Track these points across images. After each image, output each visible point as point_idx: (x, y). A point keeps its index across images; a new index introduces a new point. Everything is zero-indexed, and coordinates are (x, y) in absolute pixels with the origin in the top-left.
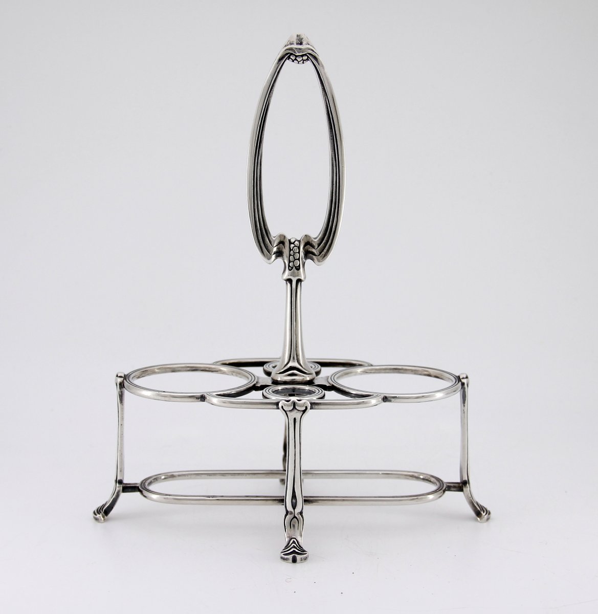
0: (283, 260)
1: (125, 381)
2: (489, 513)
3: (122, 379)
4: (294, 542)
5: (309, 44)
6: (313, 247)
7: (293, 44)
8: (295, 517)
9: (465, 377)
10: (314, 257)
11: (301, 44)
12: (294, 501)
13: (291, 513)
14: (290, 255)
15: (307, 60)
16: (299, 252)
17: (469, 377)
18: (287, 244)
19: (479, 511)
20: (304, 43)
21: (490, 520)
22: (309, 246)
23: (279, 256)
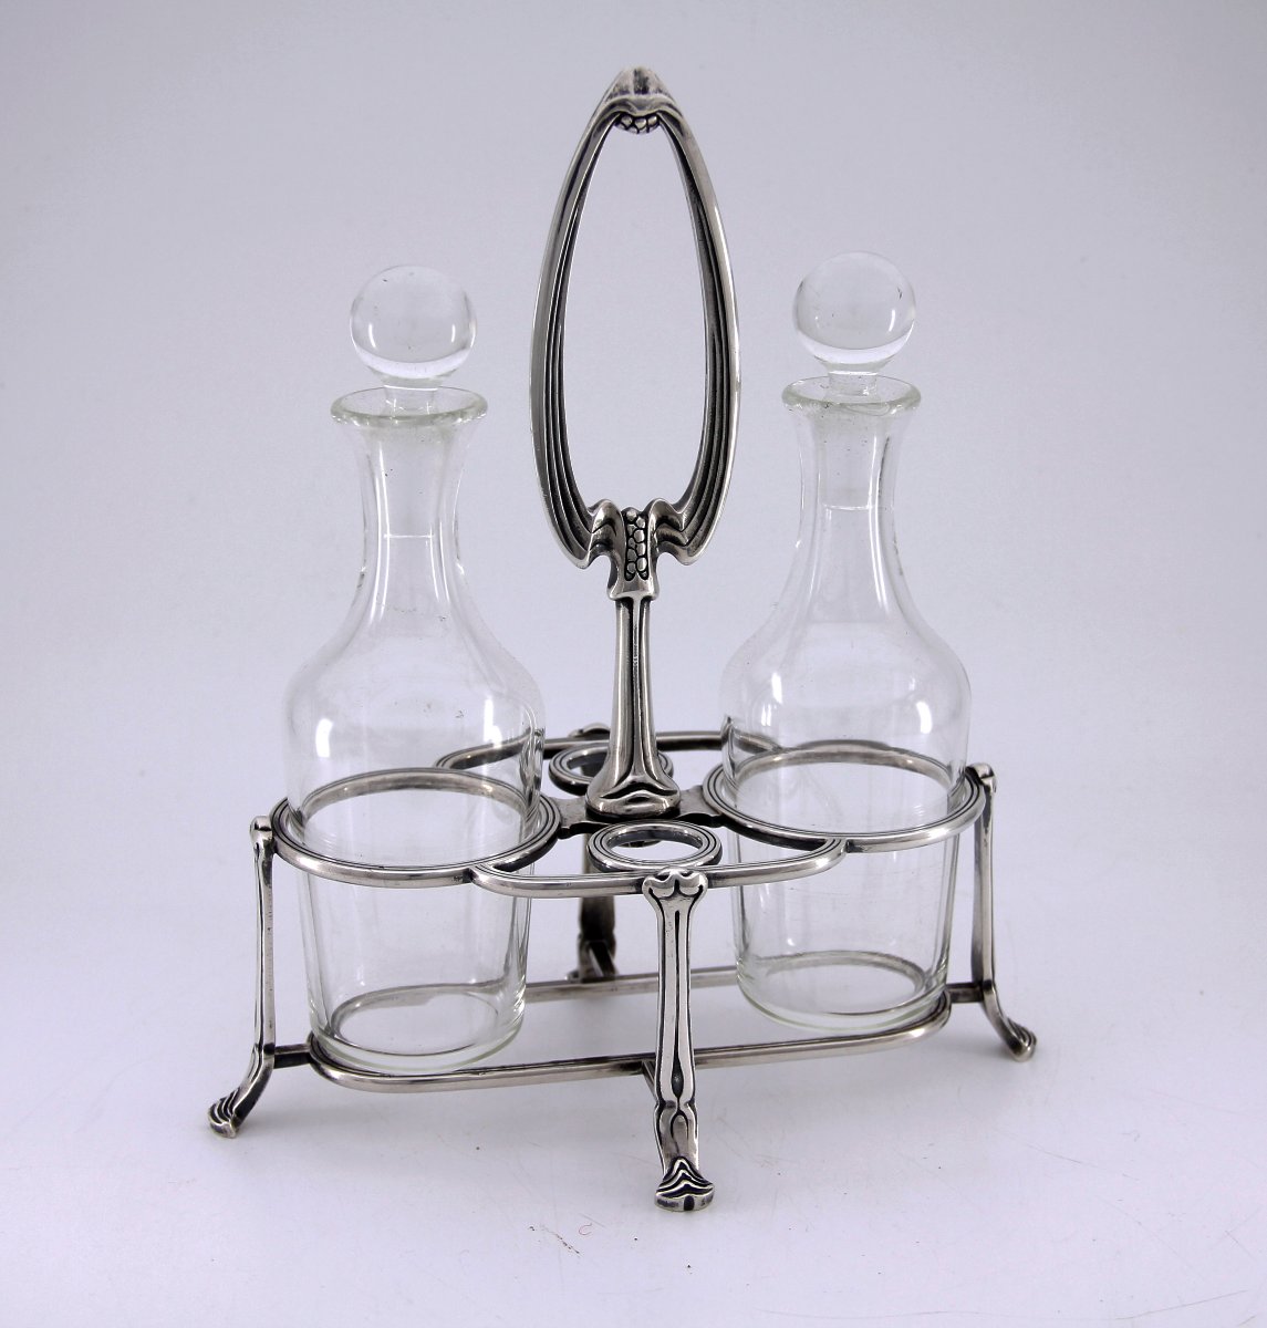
0: (613, 557)
1: (276, 839)
2: (1035, 1041)
3: (270, 834)
4: (682, 1166)
5: (660, 91)
6: (676, 527)
7: (627, 92)
8: (680, 1113)
9: (988, 772)
10: (678, 548)
11: (645, 91)
12: (677, 1080)
13: (672, 1105)
14: (628, 547)
15: (657, 124)
16: (645, 541)
17: (995, 773)
18: (620, 523)
19: (1015, 1041)
20: (652, 89)
21: (1036, 1054)
22: (665, 524)
23: (601, 551)
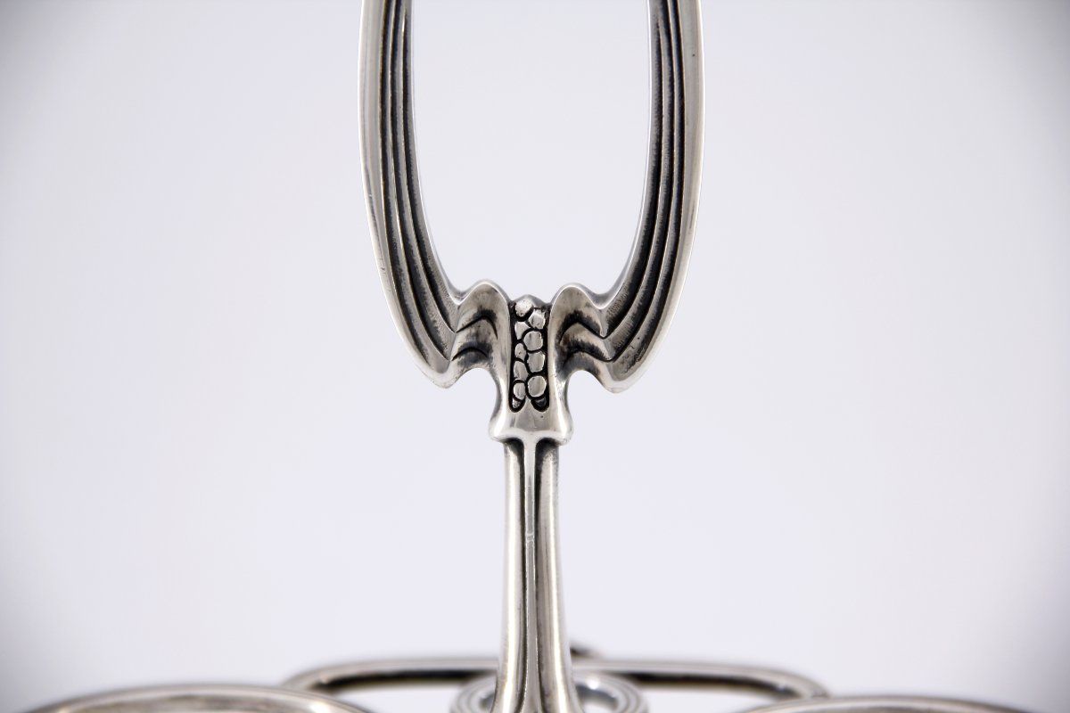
0: (493, 373)
6: (593, 329)
10: (598, 363)
14: (514, 359)
16: (545, 349)
18: (503, 318)
22: (578, 326)
23: (475, 361)
